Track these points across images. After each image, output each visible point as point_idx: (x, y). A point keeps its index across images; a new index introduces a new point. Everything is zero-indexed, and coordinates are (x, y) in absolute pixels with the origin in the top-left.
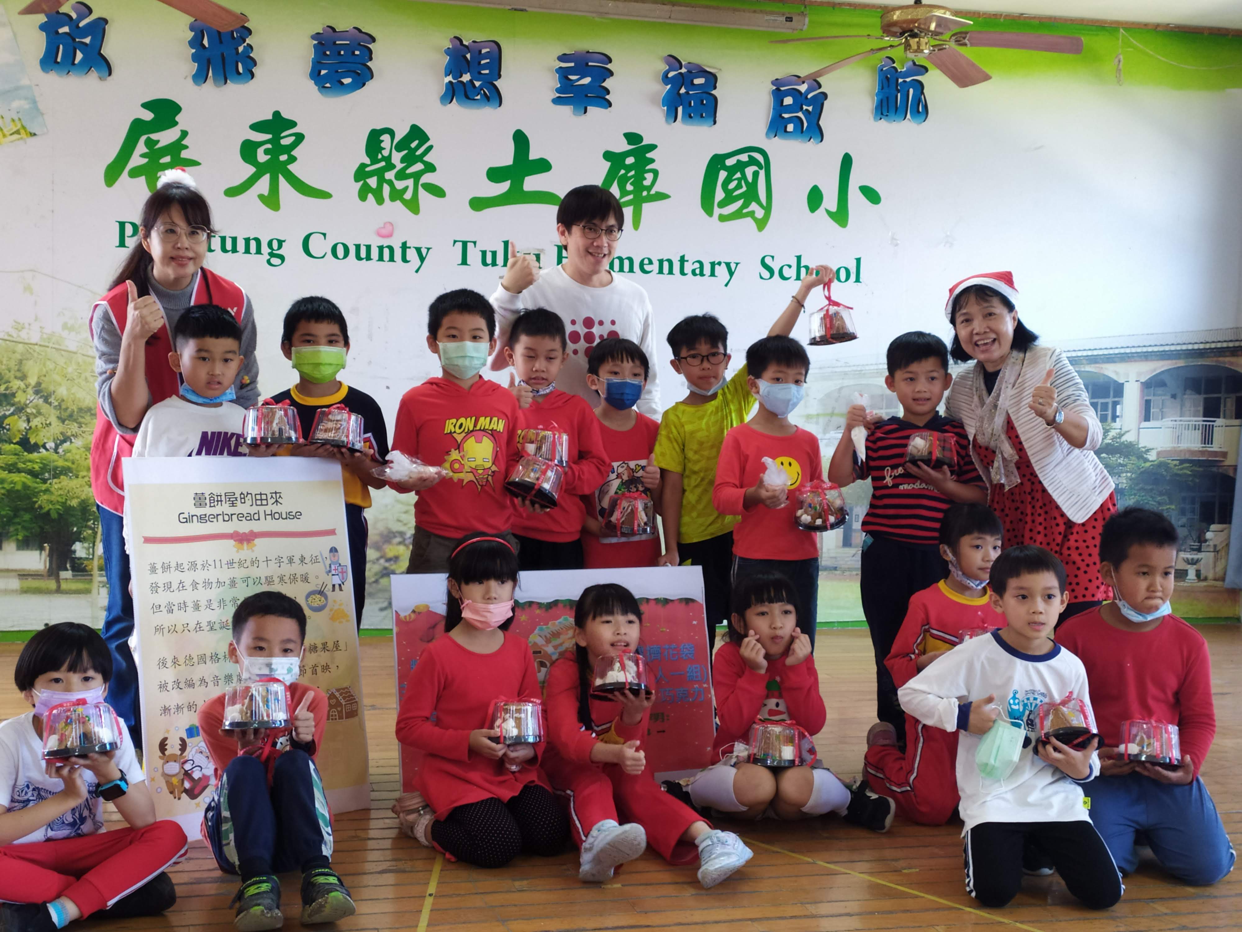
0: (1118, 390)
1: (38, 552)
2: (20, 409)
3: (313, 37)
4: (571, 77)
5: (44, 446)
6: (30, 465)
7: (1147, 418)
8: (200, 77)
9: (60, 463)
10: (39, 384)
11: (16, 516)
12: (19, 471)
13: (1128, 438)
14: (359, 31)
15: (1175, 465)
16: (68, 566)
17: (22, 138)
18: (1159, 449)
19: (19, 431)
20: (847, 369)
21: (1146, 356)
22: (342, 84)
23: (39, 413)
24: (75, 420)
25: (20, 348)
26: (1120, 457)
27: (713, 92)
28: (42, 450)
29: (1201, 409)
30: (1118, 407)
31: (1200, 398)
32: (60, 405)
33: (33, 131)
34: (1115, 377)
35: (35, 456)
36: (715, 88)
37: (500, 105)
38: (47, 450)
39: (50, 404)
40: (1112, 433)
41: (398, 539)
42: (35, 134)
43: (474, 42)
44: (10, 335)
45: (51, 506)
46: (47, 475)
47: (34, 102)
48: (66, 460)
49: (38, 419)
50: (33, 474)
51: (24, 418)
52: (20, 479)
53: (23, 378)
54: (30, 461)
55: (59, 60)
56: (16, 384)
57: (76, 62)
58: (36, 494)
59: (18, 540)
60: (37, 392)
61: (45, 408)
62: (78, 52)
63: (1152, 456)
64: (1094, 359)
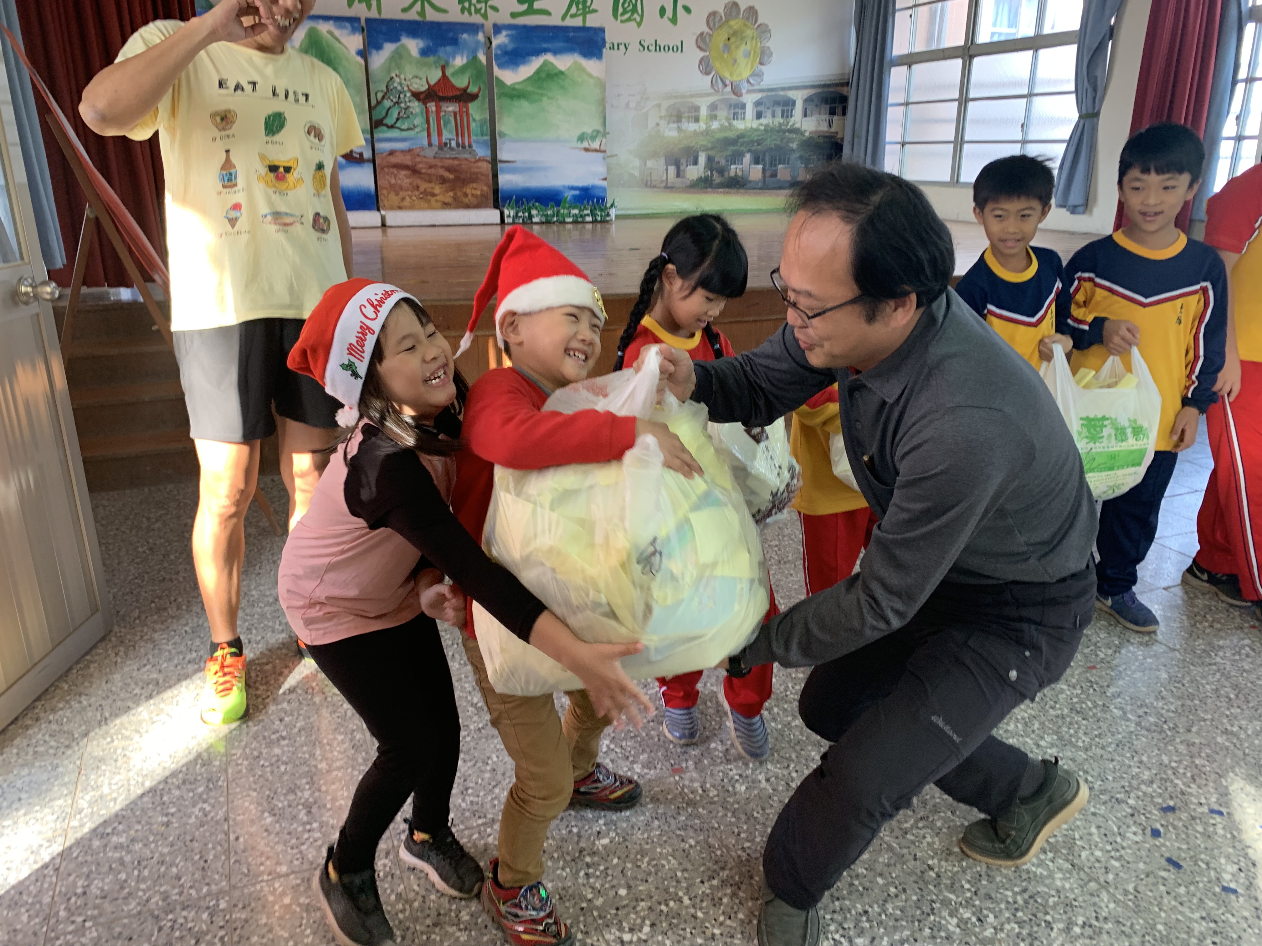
0: (794, 103)
7: (805, 116)
13: (797, 126)
15: (816, 138)
18: (810, 131)
20: (677, 94)
21: (805, 87)
26: (793, 135)
29: (828, 112)
30: (793, 111)
31: (828, 107)
34: (791, 97)
40: (790, 123)
63: (807, 134)
64: (783, 89)
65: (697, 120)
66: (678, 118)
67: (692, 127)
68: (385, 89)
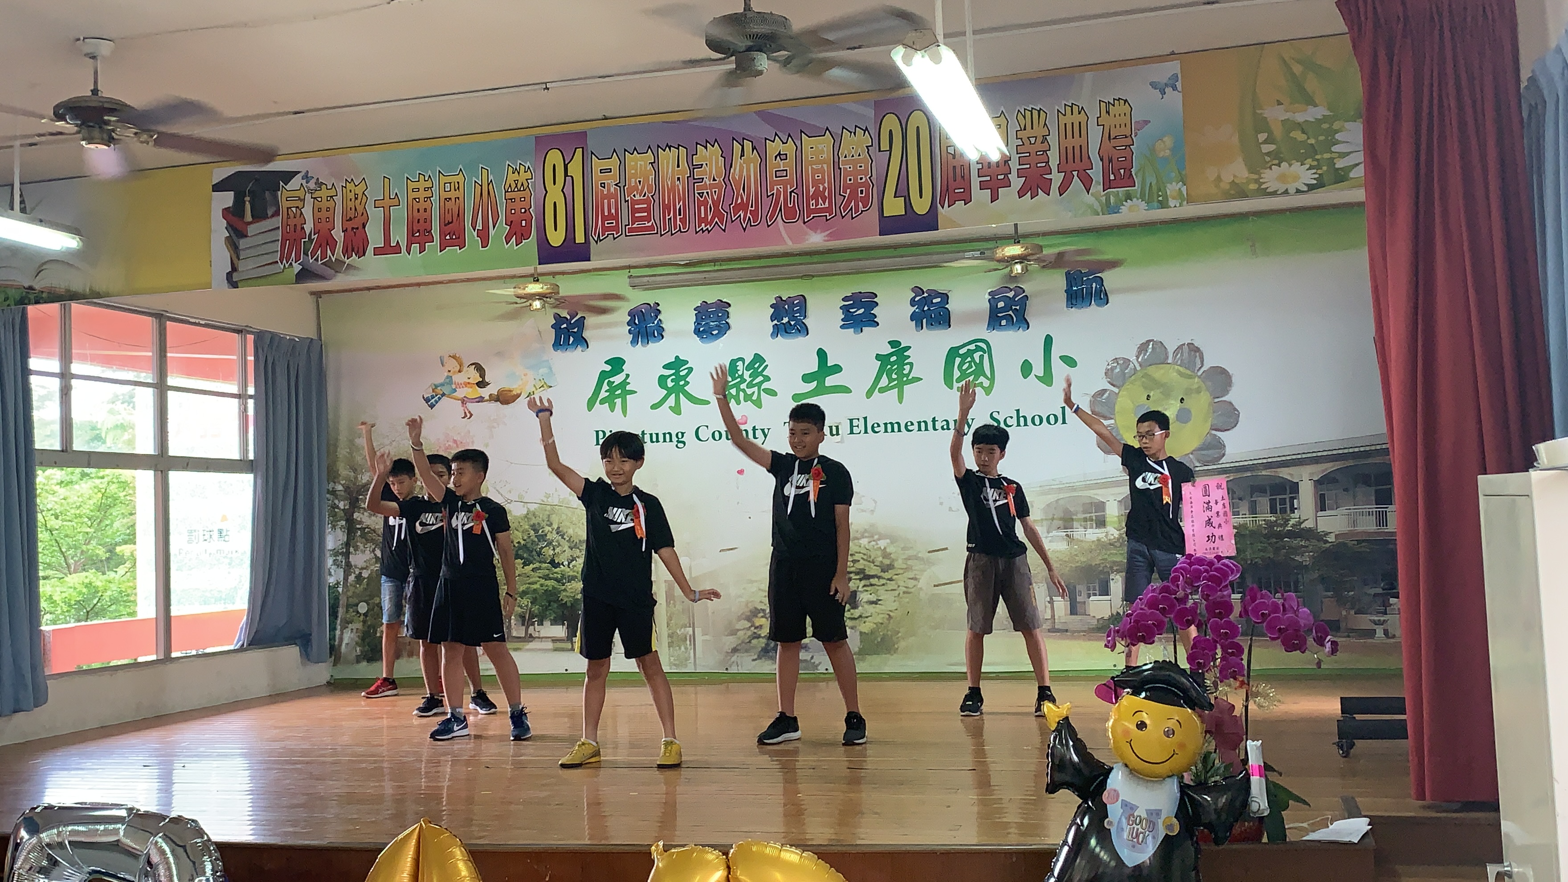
0: (1294, 488)
1: (561, 626)
2: (550, 543)
3: (695, 310)
4: (851, 310)
5: (562, 564)
6: (556, 575)
7: (1323, 509)
8: (634, 342)
9: (571, 573)
10: (558, 528)
11: (549, 605)
12: (550, 579)
13: (1308, 525)
14: (721, 301)
15: (1354, 545)
18: (1337, 533)
19: (550, 556)
20: (1061, 486)
21: (1317, 460)
22: (713, 334)
23: (559, 545)
24: (578, 548)
26: (1301, 541)
27: (947, 306)
28: (562, 567)
29: (1373, 498)
30: (1295, 501)
31: (1372, 490)
32: (569, 540)
33: (550, 384)
34: (1289, 478)
35: (558, 570)
36: (948, 303)
37: (808, 334)
38: (564, 566)
39: (565, 539)
40: (1292, 522)
41: (762, 614)
42: (551, 387)
43: (789, 297)
45: (567, 599)
47: (550, 368)
48: (574, 572)
50: (557, 580)
51: (552, 548)
52: (551, 583)
53: (550, 525)
54: (556, 573)
55: (561, 343)
56: (547, 529)
57: (570, 343)
58: (560, 593)
59: (551, 619)
60: (557, 533)
61: (562, 542)
62: (571, 337)
63: (1331, 538)
64: (1269, 466)
65: (1101, 523)
66: (1067, 522)
67: (1093, 534)
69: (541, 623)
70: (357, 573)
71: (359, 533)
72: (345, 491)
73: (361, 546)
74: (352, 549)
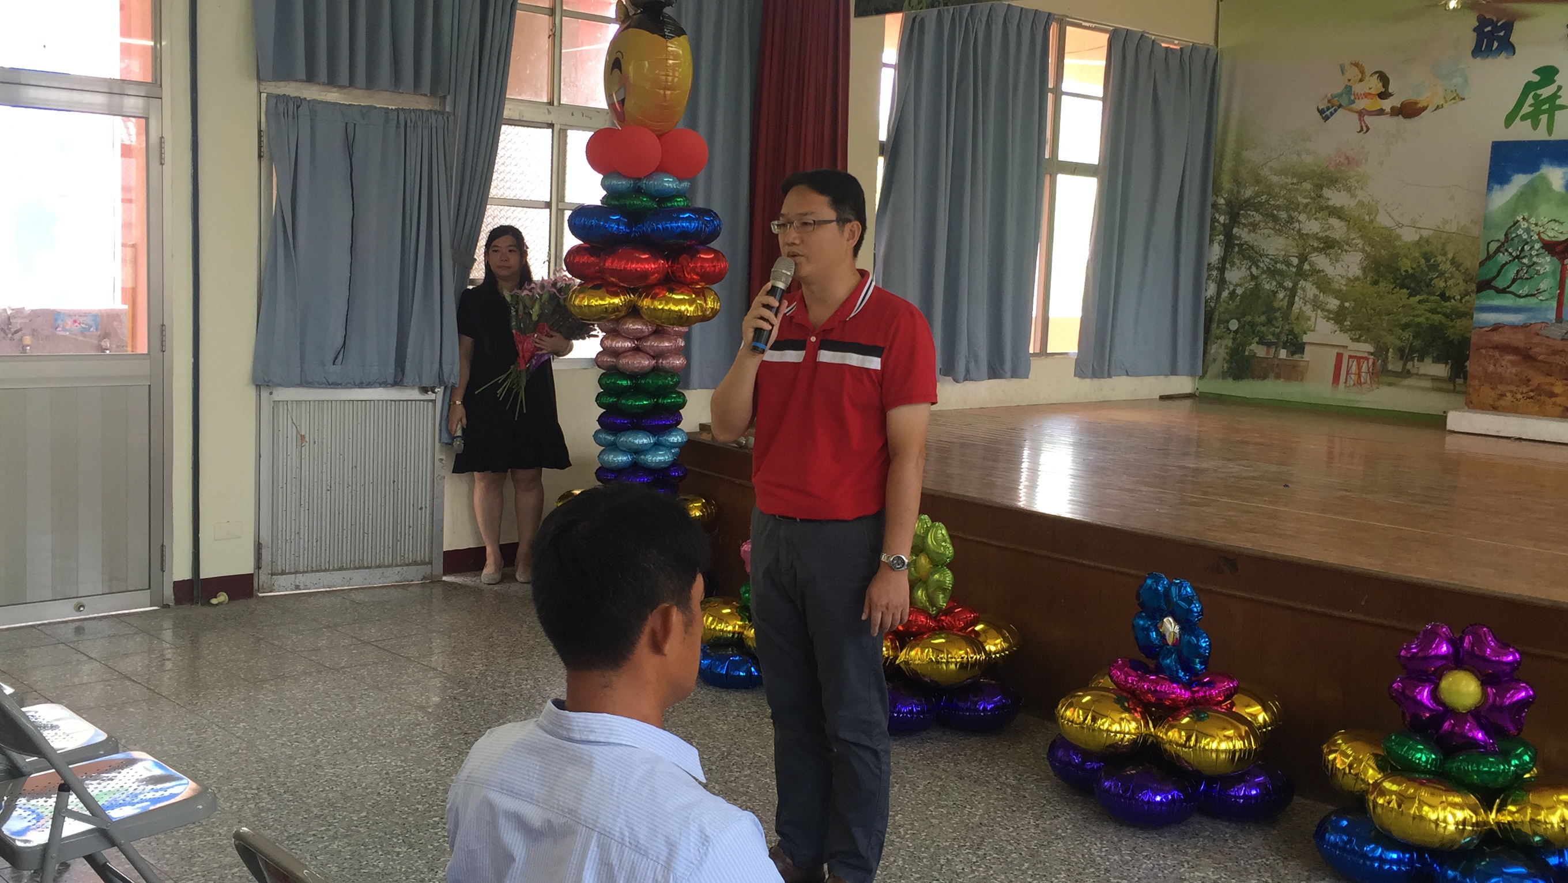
1: (1444, 365)
2: (1442, 274)
5: (1454, 298)
6: (1444, 310)
9: (1463, 309)
10: (1453, 258)
11: (1433, 341)
12: (1438, 313)
16: (1462, 376)
17: (1455, 103)
19: (1440, 288)
23: (1452, 277)
25: (1444, 236)
28: (1452, 300)
32: (1465, 272)
33: (1463, 97)
35: (1448, 304)
38: (1455, 300)
39: (1460, 271)
42: (1464, 99)
44: (1439, 227)
45: (1454, 337)
46: (1454, 316)
47: (1466, 78)
49: (1452, 280)
50: (1445, 315)
51: (1443, 280)
52: (1437, 318)
53: (1445, 254)
54: (1445, 307)
55: (1483, 49)
56: (1440, 258)
57: (1493, 49)
58: (1447, 328)
59: (1433, 358)
60: (1451, 264)
61: (1457, 274)
62: (1495, 42)
68: (1502, 238)
69: (1421, 359)
70: (1231, 288)
71: (1236, 249)
72: (1227, 204)
73: (1237, 262)
74: (1228, 266)
